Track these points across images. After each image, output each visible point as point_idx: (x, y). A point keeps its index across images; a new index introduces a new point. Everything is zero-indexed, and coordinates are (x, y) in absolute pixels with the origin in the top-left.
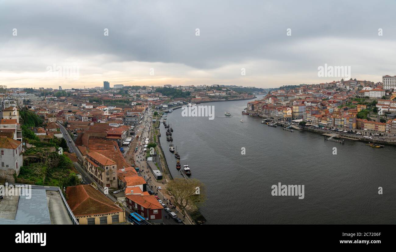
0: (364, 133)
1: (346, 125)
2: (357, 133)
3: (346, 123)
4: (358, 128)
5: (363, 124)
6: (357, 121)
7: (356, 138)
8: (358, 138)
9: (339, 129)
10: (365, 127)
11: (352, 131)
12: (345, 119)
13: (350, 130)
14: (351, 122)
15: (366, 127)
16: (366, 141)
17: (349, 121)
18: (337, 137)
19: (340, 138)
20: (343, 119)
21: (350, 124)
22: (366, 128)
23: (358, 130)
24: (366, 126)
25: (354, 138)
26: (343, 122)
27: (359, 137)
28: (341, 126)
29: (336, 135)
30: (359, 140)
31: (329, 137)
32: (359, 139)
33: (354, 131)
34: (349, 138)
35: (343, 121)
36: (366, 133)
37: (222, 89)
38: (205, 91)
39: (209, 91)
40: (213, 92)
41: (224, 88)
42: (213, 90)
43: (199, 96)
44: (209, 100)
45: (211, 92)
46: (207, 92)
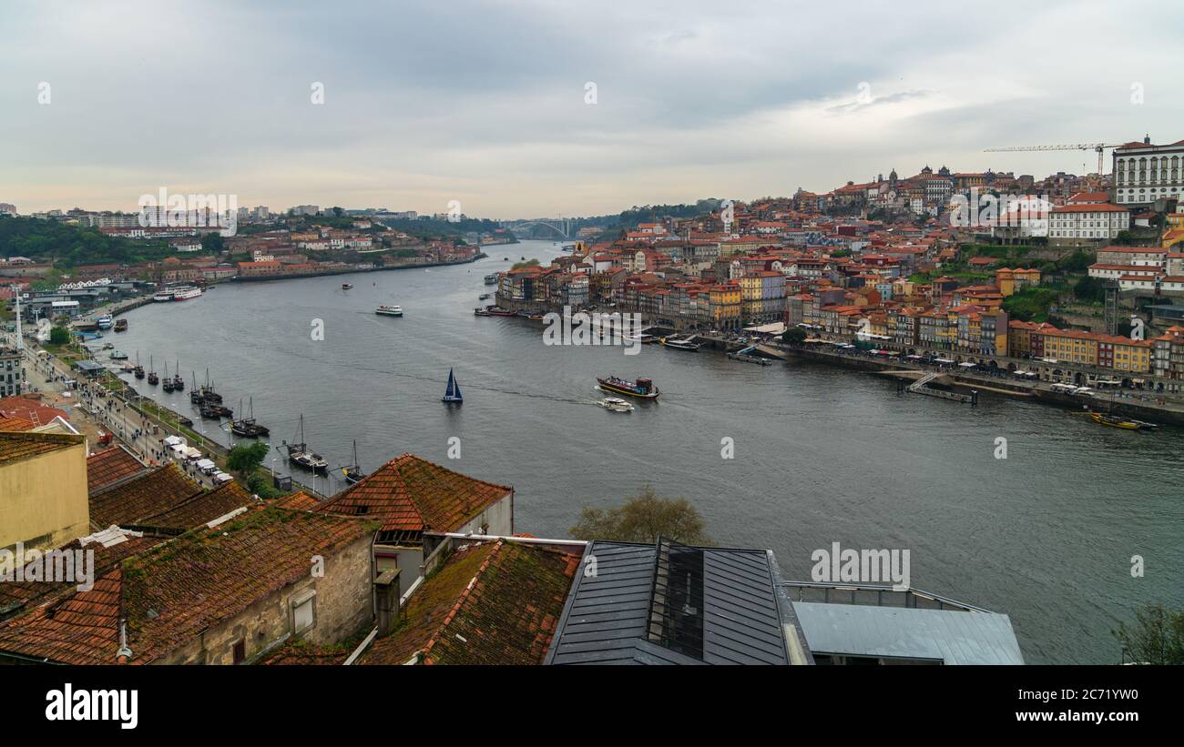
0: (1050, 373)
1: (966, 343)
2: (1020, 372)
3: (966, 336)
4: (1013, 351)
5: (1037, 340)
6: (1010, 330)
7: (1020, 389)
8: (1028, 390)
9: (937, 354)
10: (1046, 350)
11: (993, 363)
12: (963, 321)
13: (987, 361)
14: (991, 330)
15: (1051, 351)
16: (1069, 404)
17: (982, 329)
18: (943, 382)
19: (954, 385)
20: (953, 319)
21: (986, 338)
22: (1054, 355)
23: (1021, 361)
24: (1054, 347)
25: (1012, 388)
26: (953, 333)
27: (1028, 385)
28: (947, 345)
29: (936, 375)
30: (1034, 396)
31: (911, 381)
32: (1035, 392)
33: (1003, 365)
34: (987, 388)
35: (957, 326)
36: (1057, 372)
37: (355, 224)
38: (283, 231)
39: (300, 230)
40: (320, 236)
41: (362, 220)
42: (317, 229)
43: (268, 253)
44: (309, 270)
45: (309, 236)
46: (293, 238)
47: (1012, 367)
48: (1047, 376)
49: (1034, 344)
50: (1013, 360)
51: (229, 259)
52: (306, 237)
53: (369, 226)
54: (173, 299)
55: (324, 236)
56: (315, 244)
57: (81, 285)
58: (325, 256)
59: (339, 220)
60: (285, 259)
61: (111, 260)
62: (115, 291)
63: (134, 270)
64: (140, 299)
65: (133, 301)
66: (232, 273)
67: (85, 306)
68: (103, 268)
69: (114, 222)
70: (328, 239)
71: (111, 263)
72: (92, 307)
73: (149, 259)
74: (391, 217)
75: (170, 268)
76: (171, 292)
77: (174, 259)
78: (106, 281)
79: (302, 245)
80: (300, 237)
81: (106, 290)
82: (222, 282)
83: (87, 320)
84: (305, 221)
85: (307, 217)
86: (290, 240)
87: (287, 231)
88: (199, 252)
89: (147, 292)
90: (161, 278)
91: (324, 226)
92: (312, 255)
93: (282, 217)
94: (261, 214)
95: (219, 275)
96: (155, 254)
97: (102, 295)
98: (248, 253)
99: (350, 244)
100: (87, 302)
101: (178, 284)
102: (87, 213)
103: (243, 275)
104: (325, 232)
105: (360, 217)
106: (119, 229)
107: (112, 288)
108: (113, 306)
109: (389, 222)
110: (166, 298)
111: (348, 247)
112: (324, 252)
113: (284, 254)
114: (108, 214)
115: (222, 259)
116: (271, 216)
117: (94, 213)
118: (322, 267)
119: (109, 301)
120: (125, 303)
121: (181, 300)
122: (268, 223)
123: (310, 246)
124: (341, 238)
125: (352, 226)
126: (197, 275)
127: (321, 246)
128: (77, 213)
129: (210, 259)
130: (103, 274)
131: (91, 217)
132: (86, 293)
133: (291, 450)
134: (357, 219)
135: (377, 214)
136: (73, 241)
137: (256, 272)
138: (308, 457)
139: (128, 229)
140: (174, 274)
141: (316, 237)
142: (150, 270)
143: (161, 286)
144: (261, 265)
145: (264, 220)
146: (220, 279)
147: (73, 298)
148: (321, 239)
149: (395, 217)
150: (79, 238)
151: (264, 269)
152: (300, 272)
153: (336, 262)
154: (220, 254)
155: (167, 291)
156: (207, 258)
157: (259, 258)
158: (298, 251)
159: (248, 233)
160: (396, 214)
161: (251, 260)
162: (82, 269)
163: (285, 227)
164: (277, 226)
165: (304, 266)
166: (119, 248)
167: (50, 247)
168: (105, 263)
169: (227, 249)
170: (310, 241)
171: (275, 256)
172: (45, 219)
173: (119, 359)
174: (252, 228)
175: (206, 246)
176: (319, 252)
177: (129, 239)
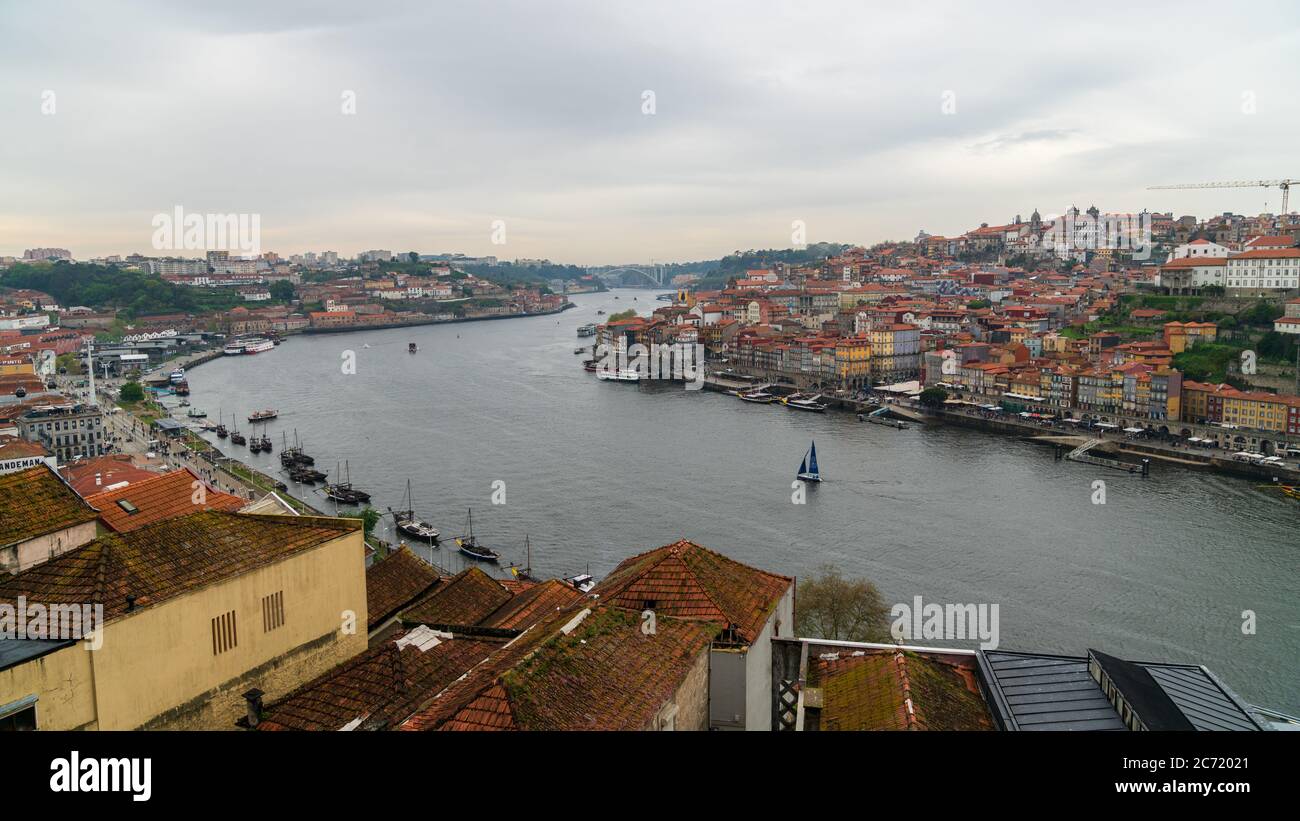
0: (1231, 441)
1: (1133, 406)
2: (1195, 439)
3: (1133, 398)
4: (1187, 416)
5: (1214, 403)
6: (1185, 393)
7: (1197, 458)
8: (1206, 459)
9: (1099, 418)
10: (1226, 414)
11: (1164, 428)
12: (1130, 381)
13: (1156, 427)
14: (1161, 391)
15: (1232, 415)
16: (1256, 476)
17: (1151, 390)
18: (1106, 449)
19: (1120, 453)
20: (1117, 378)
21: (1156, 400)
22: (1236, 419)
23: (1197, 425)
24: (1235, 412)
25: (1187, 457)
26: (1117, 394)
27: (1206, 453)
28: (1110, 408)
29: (1099, 442)
30: (1214, 467)
31: (1071, 448)
32: (1212, 462)
33: (1175, 430)
34: (1159, 457)
35: (1122, 386)
36: (1239, 440)
37: (433, 271)
38: (356, 278)
39: (375, 278)
40: (396, 284)
41: (440, 266)
42: (393, 276)
43: (341, 303)
44: (386, 320)
45: (385, 284)
46: (367, 286)
47: (1186, 433)
48: (1227, 444)
49: (1211, 408)
50: (1188, 426)
51: (300, 308)
52: (380, 284)
53: (448, 273)
54: (244, 352)
55: (401, 283)
56: (391, 293)
57: (146, 337)
58: (401, 305)
59: (416, 267)
60: (359, 309)
61: (177, 310)
62: (183, 343)
63: (200, 321)
64: (209, 353)
65: (203, 355)
66: (305, 323)
67: (154, 359)
68: (167, 318)
69: (176, 269)
70: (404, 287)
71: (176, 313)
72: (161, 360)
73: (215, 309)
74: (469, 262)
75: (241, 319)
76: (242, 344)
77: (242, 310)
78: (172, 333)
79: (377, 293)
80: (374, 285)
81: (174, 342)
82: (293, 333)
83: (155, 376)
84: (378, 267)
85: (381, 262)
86: (364, 289)
87: (360, 278)
88: (267, 302)
89: (216, 344)
90: (229, 330)
91: (400, 272)
92: (387, 304)
93: (352, 263)
94: (329, 259)
95: (290, 327)
96: (222, 304)
97: (170, 348)
98: (320, 302)
99: (428, 292)
100: (157, 355)
101: (248, 336)
102: (147, 259)
103: (316, 327)
104: (401, 279)
105: (438, 262)
106: (182, 276)
107: (179, 341)
108: (183, 360)
109: (468, 268)
110: (238, 351)
111: (426, 295)
112: (400, 301)
113: (359, 303)
114: (170, 261)
115: (292, 310)
116: (341, 262)
117: (155, 259)
118: (400, 316)
119: (178, 355)
120: (196, 356)
121: (252, 353)
122: (339, 270)
123: (385, 295)
124: (418, 286)
125: (430, 273)
126: (268, 326)
127: (397, 295)
128: (136, 259)
129: (279, 309)
130: (169, 325)
131: (151, 263)
132: (153, 345)
133: (398, 518)
134: (435, 265)
135: (454, 259)
136: (135, 289)
137: (330, 323)
138: (416, 525)
139: (191, 277)
140: (242, 325)
141: (392, 285)
142: (217, 320)
143: (231, 338)
144: (334, 315)
145: (333, 266)
146: (292, 331)
147: (142, 351)
148: (397, 287)
149: (474, 262)
150: (142, 286)
151: (336, 320)
152: (375, 323)
153: (414, 312)
154: (290, 303)
155: (238, 343)
156: (277, 307)
157: (333, 308)
158: (373, 300)
159: (318, 280)
160: (474, 259)
161: (323, 309)
162: (147, 320)
163: (357, 274)
164: (349, 273)
165: (380, 316)
166: (183, 297)
167: (111, 295)
168: (170, 313)
169: (298, 298)
170: (386, 289)
171: (349, 306)
172: (104, 265)
173: (198, 417)
174: (322, 275)
175: (275, 295)
176: (395, 301)
177: (192, 287)
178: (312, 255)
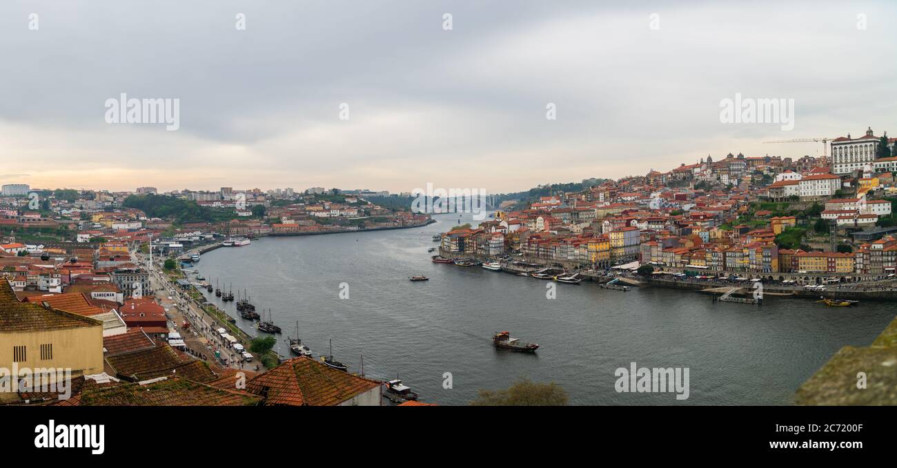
0: (803, 280)
1: (755, 266)
2: (785, 281)
3: (754, 262)
4: (782, 269)
5: (795, 260)
6: (780, 256)
7: (786, 292)
8: (791, 292)
9: (738, 275)
10: (800, 266)
11: (771, 277)
12: (752, 252)
13: (767, 277)
14: (769, 257)
15: (803, 266)
16: (813, 296)
17: (763, 256)
18: (740, 293)
19: (747, 294)
20: (746, 252)
21: (766, 262)
22: (804, 268)
23: (786, 274)
24: (804, 264)
25: (781, 291)
26: (746, 260)
27: (790, 288)
28: (743, 268)
29: (737, 289)
30: (795, 295)
31: (722, 294)
32: (794, 292)
33: (776, 278)
34: (768, 293)
35: (748, 256)
36: (806, 278)
37: (346, 200)
38: (301, 204)
39: (312, 204)
40: (324, 208)
41: (351, 197)
42: (322, 203)
43: (291, 219)
44: (316, 229)
45: (317, 208)
46: (307, 209)
47: (782, 279)
48: (801, 282)
49: (793, 263)
50: (783, 274)
51: (268, 221)
52: (315, 208)
53: (356, 201)
54: (234, 245)
55: (327, 207)
56: (321, 213)
57: (186, 234)
58: (326, 221)
59: (337, 197)
60: (301, 222)
61: (202, 220)
62: (203, 239)
63: (214, 227)
64: (216, 245)
65: (212, 246)
66: (269, 230)
67: (186, 247)
68: (197, 225)
69: (205, 197)
70: (329, 210)
71: (202, 222)
72: (190, 248)
73: (223, 220)
74: (372, 195)
75: (234, 227)
76: (233, 241)
77: (236, 221)
78: (198, 233)
79: (312, 213)
80: (311, 208)
81: (198, 238)
82: (263, 236)
83: (185, 256)
84: (316, 198)
85: (316, 195)
86: (305, 211)
87: (303, 204)
88: (250, 217)
89: (219, 241)
90: (228, 232)
91: (327, 201)
92: (318, 220)
93: (301, 195)
94: (288, 193)
95: (261, 232)
96: (226, 217)
97: (196, 241)
98: (279, 218)
99: (343, 213)
100: (188, 245)
101: (238, 236)
102: (191, 192)
103: (276, 232)
104: (327, 205)
105: (350, 195)
106: (207, 202)
107: (201, 237)
108: (201, 248)
109: (370, 199)
110: (230, 244)
111: (342, 215)
112: (326, 218)
113: (301, 219)
114: (202, 193)
115: (263, 222)
116: (295, 194)
117: (195, 192)
118: (326, 228)
119: (199, 245)
120: (208, 246)
121: (238, 246)
122: (292, 199)
123: (317, 214)
124: (337, 209)
125: (345, 201)
126: (249, 231)
127: (324, 215)
128: (187, 192)
129: (256, 222)
130: (197, 229)
131: (193, 194)
132: (187, 239)
133: (292, 343)
134: (348, 197)
135: (363, 193)
136: (182, 209)
137: (284, 230)
138: (301, 348)
139: (212, 202)
140: (235, 230)
141: (322, 208)
142: (222, 227)
143: (228, 237)
144: (287, 226)
145: (290, 197)
146: (262, 234)
147: (181, 242)
148: (324, 210)
149: (374, 195)
150: (186, 207)
151: (287, 229)
152: (311, 231)
153: (334, 225)
154: (262, 218)
155: (231, 240)
156: (255, 220)
157: (285, 221)
158: (310, 217)
159: (279, 205)
160: (375, 193)
161: (281, 222)
162: (187, 226)
163: (302, 202)
164: (297, 201)
165: (314, 228)
166: (206, 213)
167: (171, 212)
168: (199, 222)
169: (267, 215)
170: (318, 211)
171: (295, 220)
172: (170, 195)
173: (201, 279)
174: (282, 202)
175: (254, 214)
176: (322, 218)
177: (212, 208)
178: (279, 190)
